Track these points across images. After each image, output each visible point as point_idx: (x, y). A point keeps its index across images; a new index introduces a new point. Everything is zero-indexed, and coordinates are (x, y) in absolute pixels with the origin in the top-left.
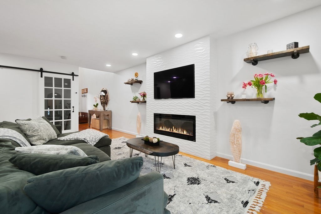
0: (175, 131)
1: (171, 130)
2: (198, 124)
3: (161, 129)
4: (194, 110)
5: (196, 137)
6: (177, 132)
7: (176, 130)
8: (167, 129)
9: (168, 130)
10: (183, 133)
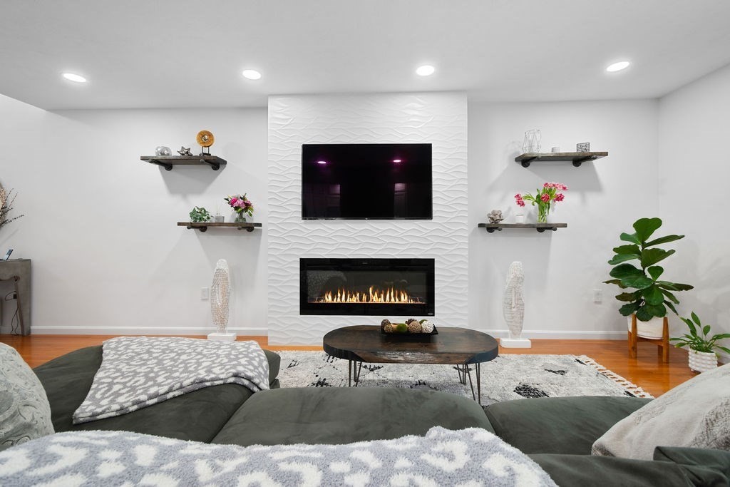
0: (375, 299)
1: (364, 297)
2: (440, 275)
3: (328, 299)
4: (431, 247)
5: (436, 305)
6: (381, 301)
7: (379, 297)
8: (351, 297)
9: (355, 300)
10: (400, 300)
